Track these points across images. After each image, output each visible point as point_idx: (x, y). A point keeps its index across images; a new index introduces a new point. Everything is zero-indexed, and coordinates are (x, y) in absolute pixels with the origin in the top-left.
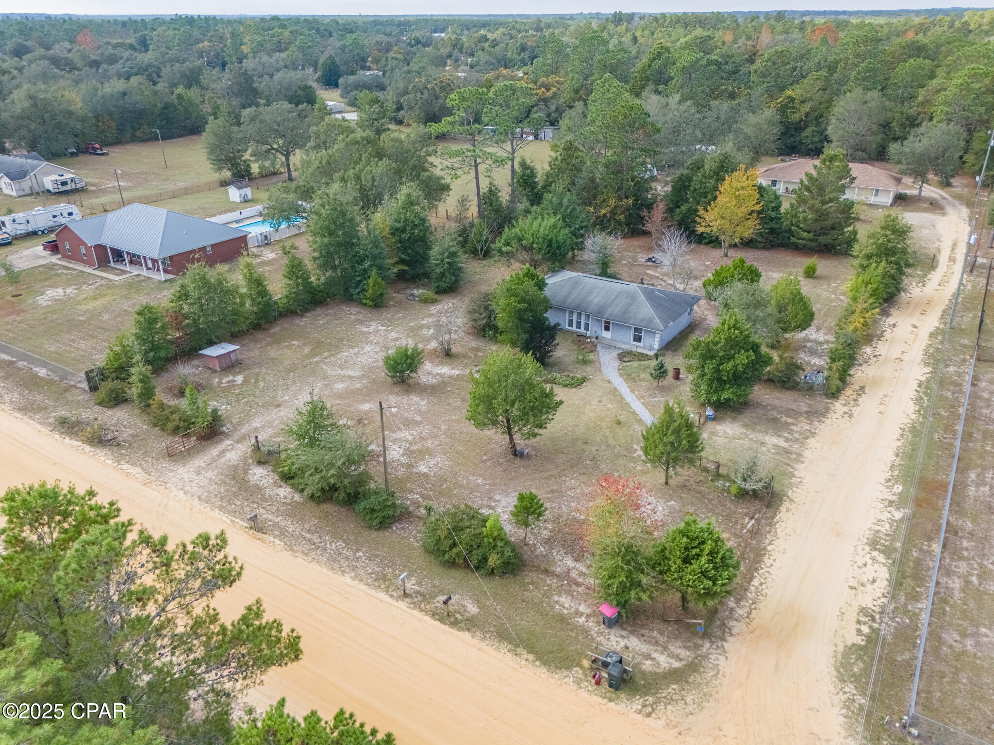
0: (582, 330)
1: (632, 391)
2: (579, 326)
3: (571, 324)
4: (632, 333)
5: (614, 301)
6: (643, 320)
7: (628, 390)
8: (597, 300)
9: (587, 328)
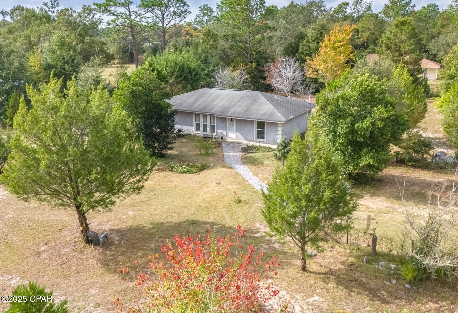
0: (209, 133)
1: (256, 175)
2: (205, 130)
3: (197, 129)
4: (255, 129)
5: (237, 102)
6: (264, 114)
7: (251, 174)
8: (221, 103)
9: (213, 130)
